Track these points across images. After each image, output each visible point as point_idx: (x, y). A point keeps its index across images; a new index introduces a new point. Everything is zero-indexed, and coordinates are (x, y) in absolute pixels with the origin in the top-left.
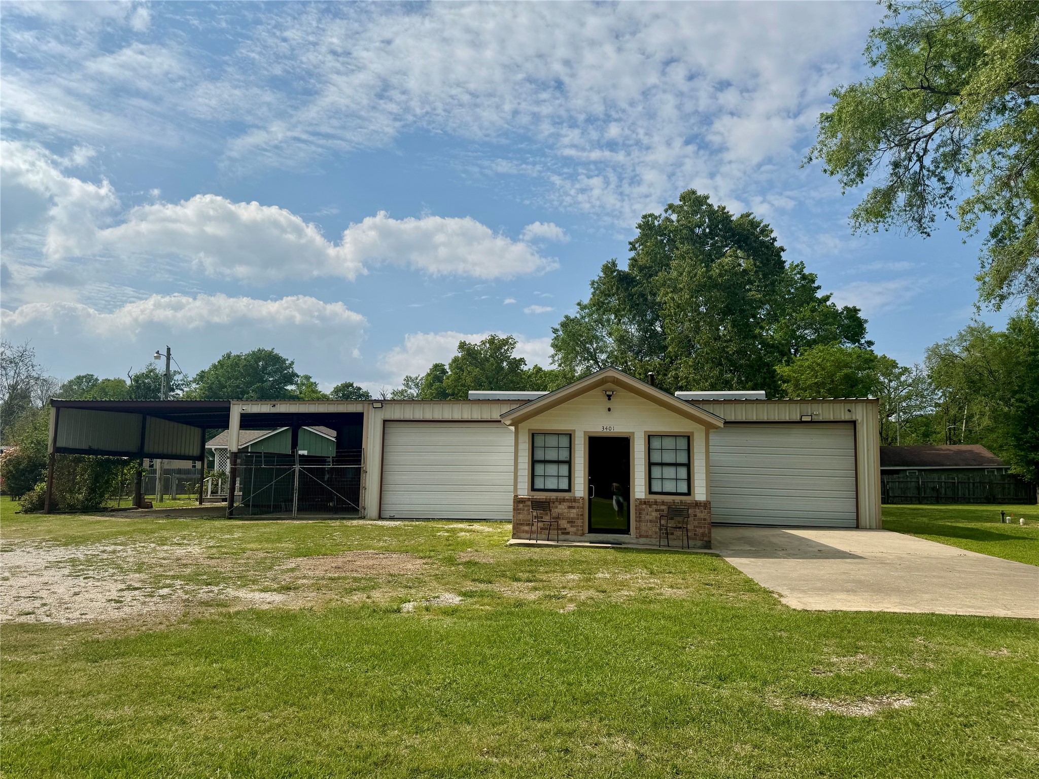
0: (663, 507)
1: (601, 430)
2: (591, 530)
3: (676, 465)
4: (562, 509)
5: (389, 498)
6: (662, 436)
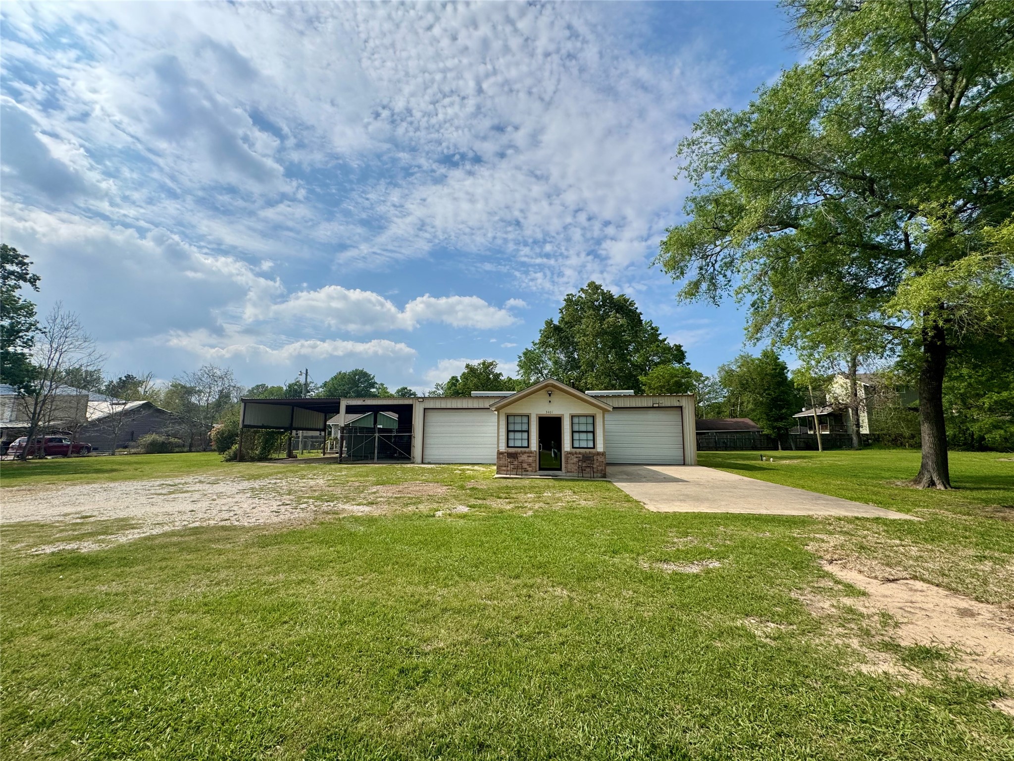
0: (580, 456)
1: (545, 413)
2: (540, 469)
3: (587, 432)
4: (524, 457)
5: (427, 452)
6: (579, 416)
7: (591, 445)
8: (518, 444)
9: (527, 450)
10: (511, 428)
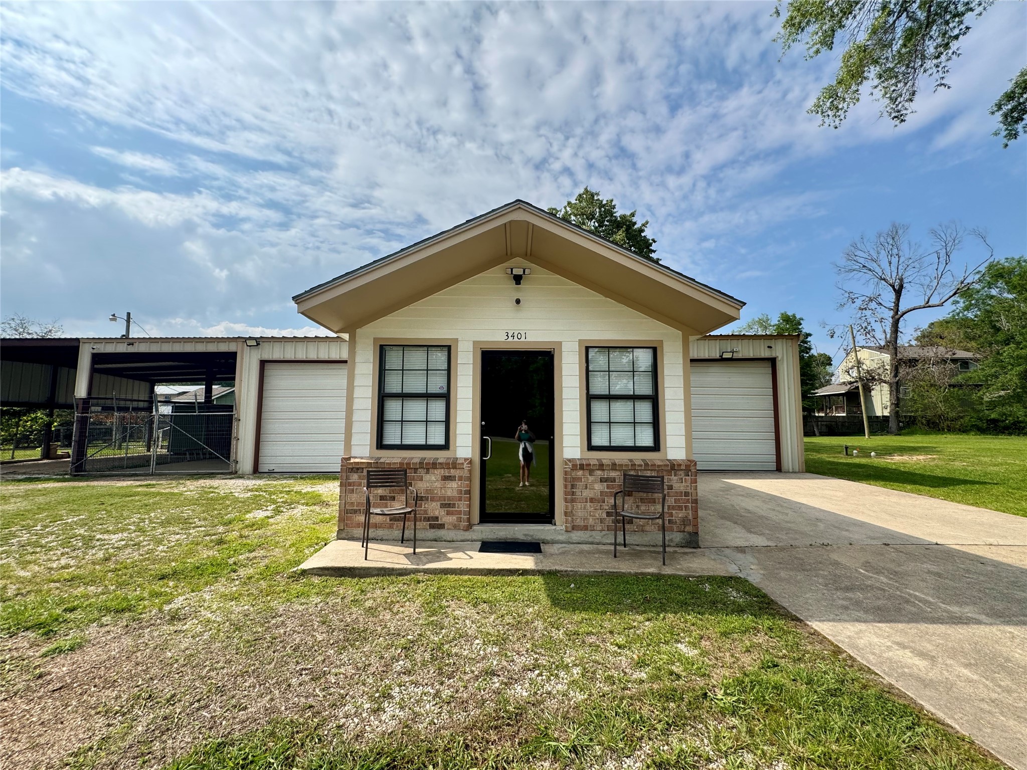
0: (613, 474)
1: (503, 338)
2: (486, 518)
3: (634, 398)
4: (429, 482)
5: (267, 450)
6: (608, 348)
7: (645, 438)
8: (415, 436)
9: (441, 455)
10: (393, 385)
